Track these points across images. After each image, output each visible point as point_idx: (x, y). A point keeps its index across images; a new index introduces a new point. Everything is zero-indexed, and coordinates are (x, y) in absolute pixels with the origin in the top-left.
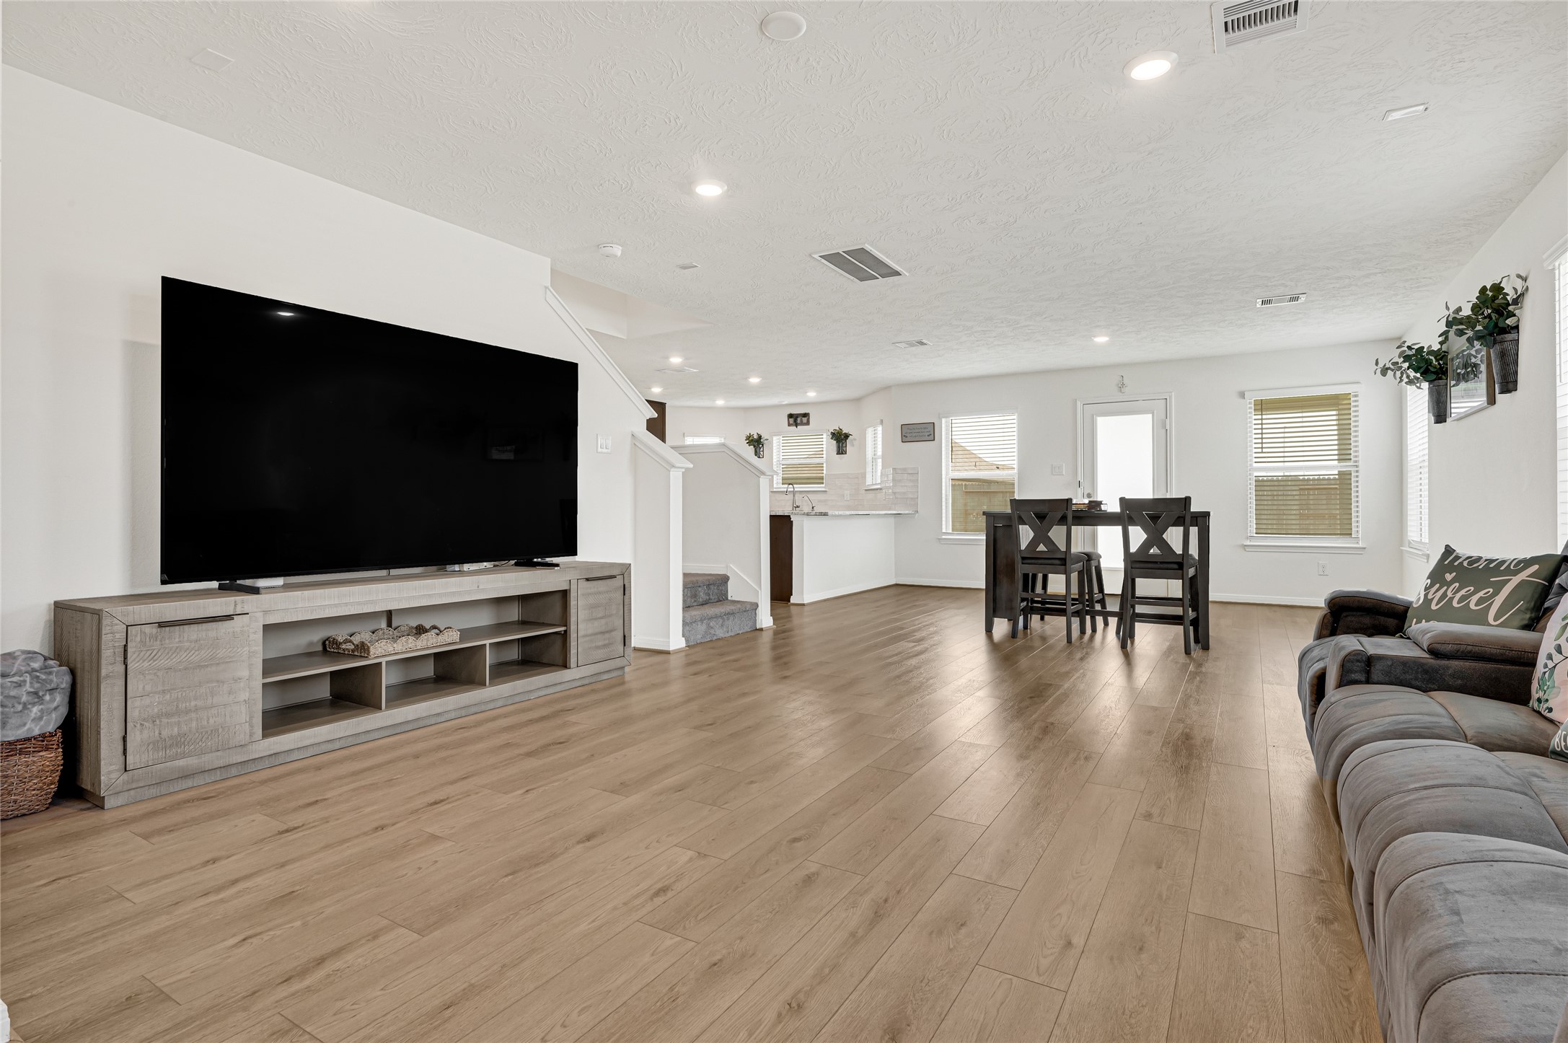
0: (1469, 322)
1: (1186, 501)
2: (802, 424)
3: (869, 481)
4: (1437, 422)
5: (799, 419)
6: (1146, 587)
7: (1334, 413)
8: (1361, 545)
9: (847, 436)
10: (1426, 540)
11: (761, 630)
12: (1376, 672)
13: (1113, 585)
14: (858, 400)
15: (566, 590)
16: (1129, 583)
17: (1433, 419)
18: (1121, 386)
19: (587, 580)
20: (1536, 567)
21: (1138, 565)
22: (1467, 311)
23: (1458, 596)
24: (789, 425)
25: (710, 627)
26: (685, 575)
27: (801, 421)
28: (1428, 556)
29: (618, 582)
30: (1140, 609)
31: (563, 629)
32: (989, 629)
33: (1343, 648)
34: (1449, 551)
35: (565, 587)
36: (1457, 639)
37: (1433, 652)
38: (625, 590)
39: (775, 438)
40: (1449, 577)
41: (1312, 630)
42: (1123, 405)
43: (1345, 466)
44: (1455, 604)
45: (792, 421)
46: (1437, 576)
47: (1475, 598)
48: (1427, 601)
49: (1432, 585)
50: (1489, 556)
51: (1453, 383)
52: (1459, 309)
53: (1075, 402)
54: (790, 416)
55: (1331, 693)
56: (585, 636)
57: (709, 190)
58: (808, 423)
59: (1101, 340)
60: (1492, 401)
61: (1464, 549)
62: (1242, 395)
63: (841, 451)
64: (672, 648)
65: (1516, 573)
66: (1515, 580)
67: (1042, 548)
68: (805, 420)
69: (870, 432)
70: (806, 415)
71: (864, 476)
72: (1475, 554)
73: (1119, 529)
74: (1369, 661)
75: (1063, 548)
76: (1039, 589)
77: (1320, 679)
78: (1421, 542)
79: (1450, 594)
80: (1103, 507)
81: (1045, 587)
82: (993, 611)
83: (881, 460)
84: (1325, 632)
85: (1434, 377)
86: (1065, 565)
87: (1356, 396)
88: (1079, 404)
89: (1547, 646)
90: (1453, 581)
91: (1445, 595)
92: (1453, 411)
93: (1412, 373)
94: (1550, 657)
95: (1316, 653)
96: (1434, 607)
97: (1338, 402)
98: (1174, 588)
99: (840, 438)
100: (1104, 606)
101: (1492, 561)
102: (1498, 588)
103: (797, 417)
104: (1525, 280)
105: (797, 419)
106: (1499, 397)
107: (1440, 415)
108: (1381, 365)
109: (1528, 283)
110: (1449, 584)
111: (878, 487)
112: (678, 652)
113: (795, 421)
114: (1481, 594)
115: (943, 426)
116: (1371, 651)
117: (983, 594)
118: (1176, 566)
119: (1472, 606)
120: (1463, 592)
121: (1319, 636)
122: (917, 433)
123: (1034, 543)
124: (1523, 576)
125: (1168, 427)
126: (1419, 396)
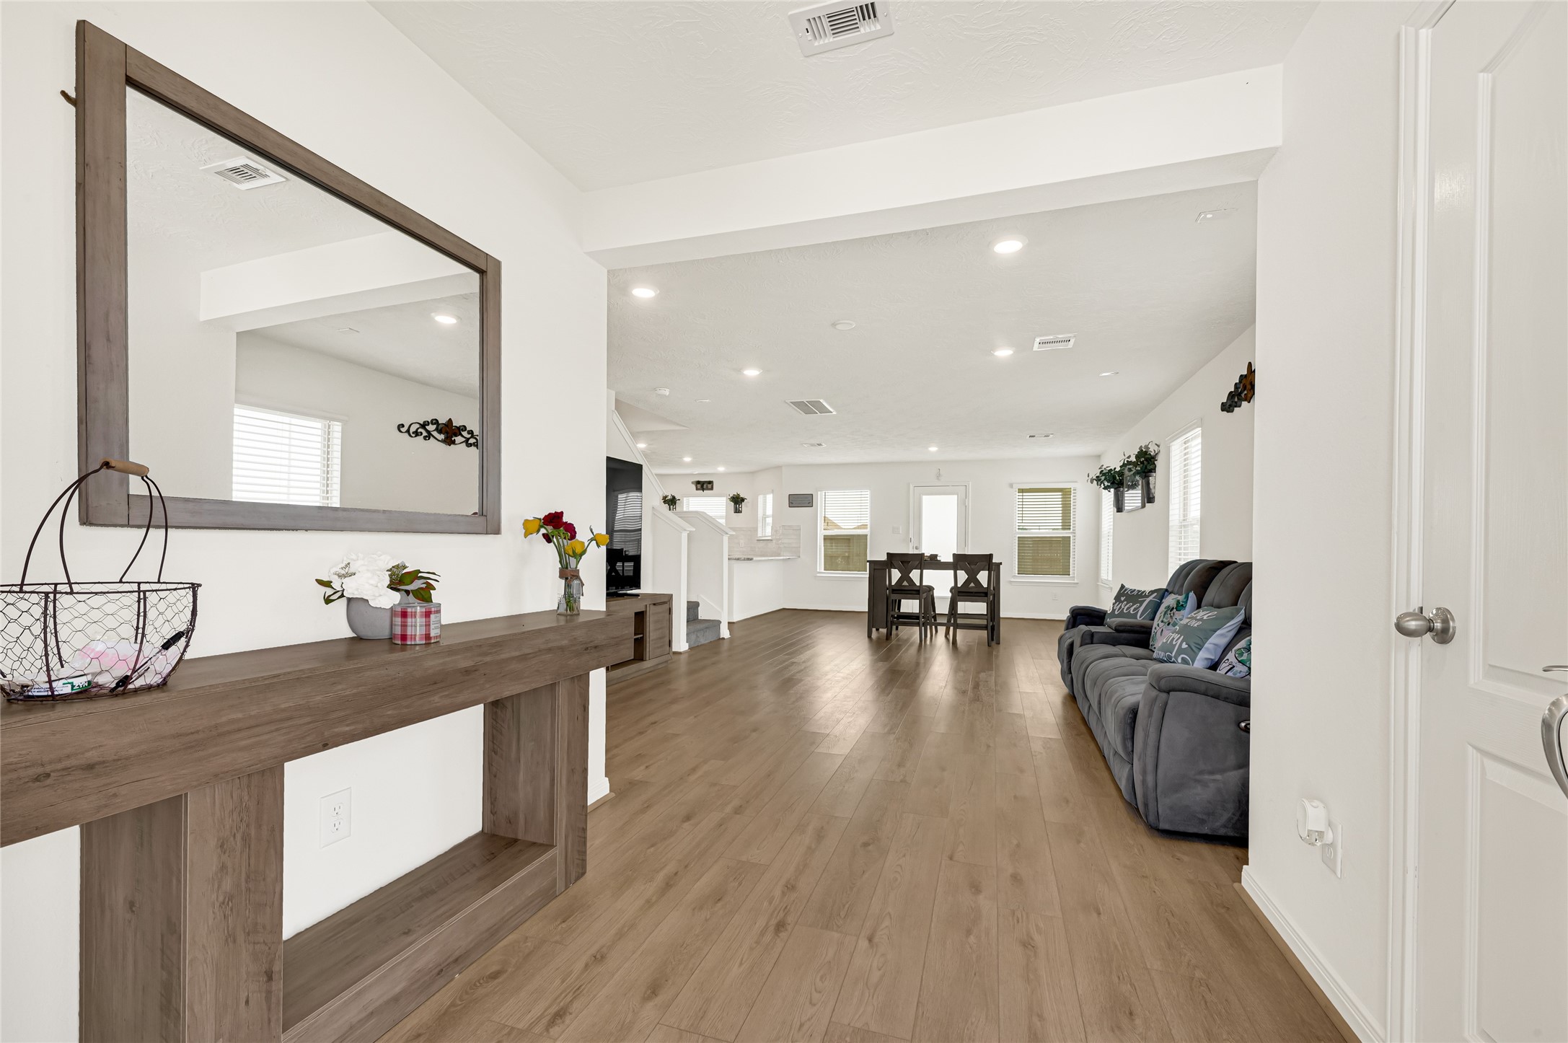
0: (1135, 464)
1: (991, 556)
2: (708, 489)
3: (760, 534)
4: (1118, 511)
5: (705, 485)
6: (964, 607)
7: (1060, 493)
8: (1076, 581)
9: (743, 500)
10: (1110, 578)
11: (723, 639)
12: (1095, 639)
13: (942, 608)
14: (753, 473)
15: (643, 612)
16: (953, 606)
17: (1116, 509)
18: (939, 476)
19: (654, 604)
20: (1156, 594)
21: (960, 593)
22: (1133, 459)
23: (1126, 607)
24: (697, 489)
25: (698, 637)
26: (688, 602)
27: (707, 486)
28: (1111, 588)
29: (666, 606)
30: (960, 621)
31: (641, 636)
32: (869, 636)
33: (1081, 630)
34: (1123, 586)
35: (644, 610)
36: (1124, 625)
37: (1117, 630)
38: (670, 611)
39: (685, 499)
40: (1123, 599)
41: (1063, 626)
42: (939, 488)
43: (1065, 533)
44: (1125, 611)
45: (699, 486)
46: (1117, 598)
47: (1132, 608)
48: (1114, 610)
49: (1116, 603)
50: (1139, 589)
51: (1126, 489)
52: (1129, 457)
53: (909, 485)
54: (698, 482)
55: (1077, 650)
56: (652, 640)
57: (752, 373)
58: (712, 489)
59: (933, 449)
60: (1143, 506)
61: (1129, 586)
62: (1011, 486)
63: (737, 511)
64: (682, 650)
65: (1148, 596)
66: (1148, 600)
67: (905, 583)
68: (710, 486)
69: (760, 498)
70: (710, 482)
71: (756, 529)
72: (1134, 588)
73: (952, 572)
74: (1092, 635)
75: (918, 584)
76: (897, 611)
77: (1071, 645)
78: (1107, 580)
79: (1123, 607)
80: (938, 558)
81: (899, 609)
82: (872, 623)
83: (771, 519)
84: (1070, 626)
85: (1117, 486)
86: (919, 594)
87: (1075, 490)
88: (911, 485)
89: (1155, 625)
90: (1124, 600)
91: (1121, 607)
92: (1126, 508)
93: (1106, 484)
94: (1155, 629)
95: (1067, 635)
96: (1116, 613)
97: (1066, 493)
98: (980, 608)
99: (737, 501)
100: (935, 620)
101: (1139, 591)
102: (1141, 603)
103: (704, 484)
104: (1158, 446)
105: (703, 485)
106: (1147, 504)
107: (1119, 508)
108: (1090, 477)
109: (1160, 448)
110: (1122, 602)
111: (770, 538)
112: (685, 652)
113: (702, 486)
114: (1135, 606)
115: (819, 499)
116: (1093, 630)
117: (867, 614)
118: (983, 595)
119: (1131, 612)
120: (1128, 606)
121: (1067, 628)
122: (801, 501)
123: (900, 580)
124: (1151, 598)
125: (967, 504)
126: (1108, 496)
